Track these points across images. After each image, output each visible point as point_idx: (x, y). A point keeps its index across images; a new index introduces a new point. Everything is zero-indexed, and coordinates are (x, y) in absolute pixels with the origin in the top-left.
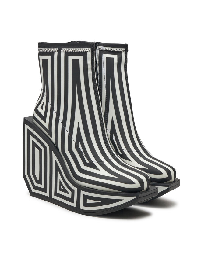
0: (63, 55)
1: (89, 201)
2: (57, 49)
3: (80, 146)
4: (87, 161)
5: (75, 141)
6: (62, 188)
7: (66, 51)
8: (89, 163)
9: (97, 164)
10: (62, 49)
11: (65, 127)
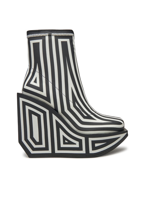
0: (53, 38)
1: (97, 145)
2: (48, 34)
3: (77, 105)
4: (85, 115)
5: (72, 102)
6: (66, 141)
7: (56, 35)
8: (86, 116)
9: (92, 116)
10: (52, 34)
11: (62, 92)
